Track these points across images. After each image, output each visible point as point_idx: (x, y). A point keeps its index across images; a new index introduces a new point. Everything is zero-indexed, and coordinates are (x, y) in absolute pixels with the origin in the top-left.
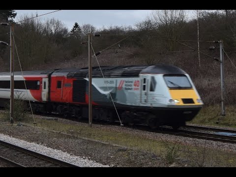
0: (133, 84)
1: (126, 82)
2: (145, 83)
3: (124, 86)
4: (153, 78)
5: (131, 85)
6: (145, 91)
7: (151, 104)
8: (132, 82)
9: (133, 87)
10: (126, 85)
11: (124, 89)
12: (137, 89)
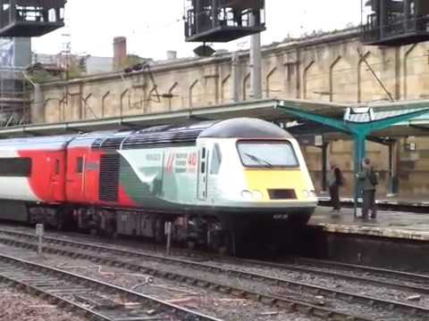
0: (187, 160)
1: (178, 156)
2: (204, 157)
3: (174, 165)
4: (217, 147)
5: (183, 163)
6: (205, 174)
7: (213, 201)
8: (185, 156)
9: (187, 166)
10: (178, 163)
11: (174, 171)
12: (192, 170)
